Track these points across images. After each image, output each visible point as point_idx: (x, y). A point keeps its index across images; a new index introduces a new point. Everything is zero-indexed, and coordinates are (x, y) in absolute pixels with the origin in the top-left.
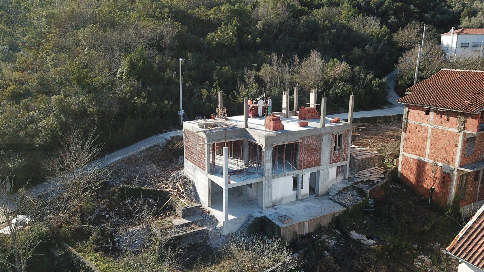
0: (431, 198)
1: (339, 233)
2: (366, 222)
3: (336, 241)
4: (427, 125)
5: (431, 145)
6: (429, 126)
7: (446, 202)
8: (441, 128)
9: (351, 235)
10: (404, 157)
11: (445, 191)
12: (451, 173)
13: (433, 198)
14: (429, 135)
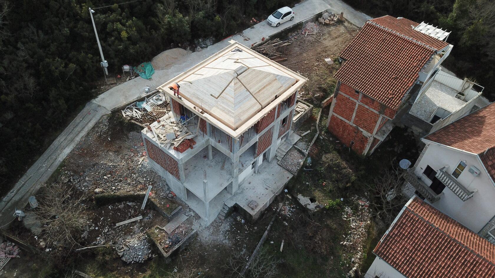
0: (351, 148)
1: (290, 197)
2: (307, 183)
3: (289, 206)
4: (355, 101)
5: (356, 115)
6: (357, 102)
7: (362, 153)
8: (366, 107)
9: (299, 199)
10: (333, 115)
11: (362, 146)
12: (368, 137)
13: (353, 148)
14: (356, 108)
